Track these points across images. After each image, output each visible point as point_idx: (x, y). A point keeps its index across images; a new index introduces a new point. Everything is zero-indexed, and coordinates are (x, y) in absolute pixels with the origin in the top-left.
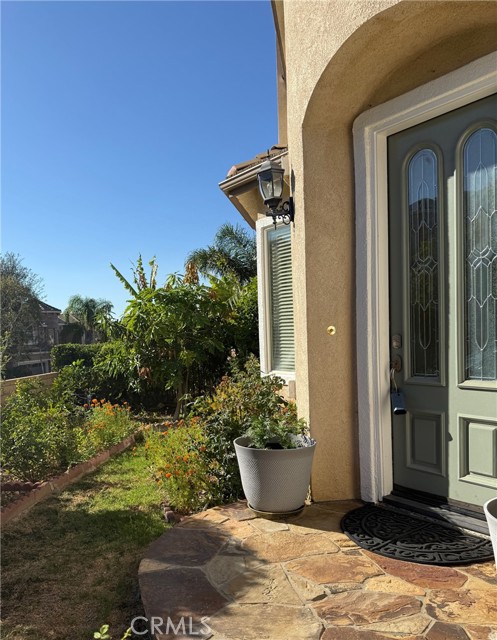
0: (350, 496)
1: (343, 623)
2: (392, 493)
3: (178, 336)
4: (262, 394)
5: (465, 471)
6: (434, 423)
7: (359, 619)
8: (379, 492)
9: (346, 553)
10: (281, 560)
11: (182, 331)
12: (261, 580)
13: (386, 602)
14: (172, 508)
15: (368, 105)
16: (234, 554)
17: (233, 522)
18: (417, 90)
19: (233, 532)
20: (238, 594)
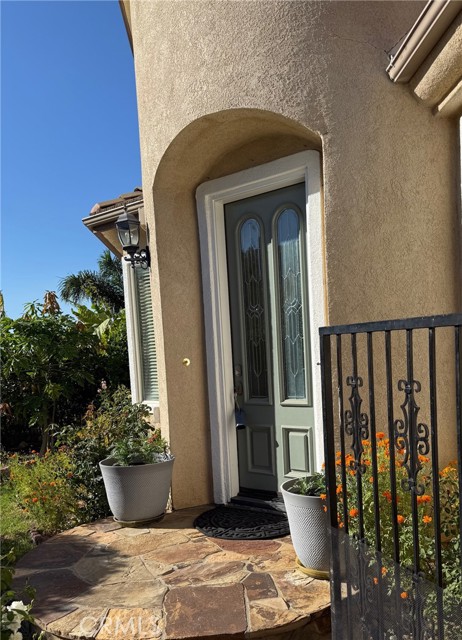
0: (206, 502)
1: (183, 585)
2: (238, 494)
3: (42, 368)
4: (129, 421)
5: (288, 469)
6: (266, 435)
7: (197, 580)
8: (227, 495)
9: (195, 542)
10: (140, 554)
11: (46, 363)
12: (121, 569)
13: (219, 567)
14: (40, 532)
15: (206, 178)
16: (98, 555)
17: (100, 533)
18: (241, 172)
19: (99, 540)
20: (101, 579)
